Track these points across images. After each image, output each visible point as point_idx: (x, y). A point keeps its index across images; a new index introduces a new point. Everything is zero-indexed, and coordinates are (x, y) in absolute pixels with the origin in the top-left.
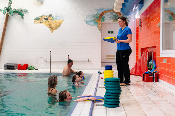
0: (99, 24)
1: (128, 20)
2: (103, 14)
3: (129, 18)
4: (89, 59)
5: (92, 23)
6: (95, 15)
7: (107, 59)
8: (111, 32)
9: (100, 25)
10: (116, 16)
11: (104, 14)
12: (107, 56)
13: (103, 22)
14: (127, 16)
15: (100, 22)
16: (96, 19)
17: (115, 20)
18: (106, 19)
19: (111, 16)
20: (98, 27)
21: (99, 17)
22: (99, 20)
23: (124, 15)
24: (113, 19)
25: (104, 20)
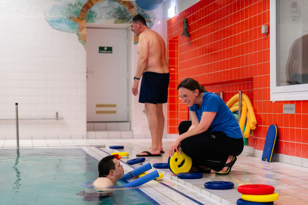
0: (81, 29)
1: (150, 22)
2: (90, 5)
3: (151, 16)
4: (57, 114)
5: (64, 26)
6: (70, 5)
7: (98, 112)
8: (106, 49)
9: (84, 31)
10: (122, 10)
11: (92, 5)
12: (98, 106)
13: (90, 24)
14: (147, 12)
15: (84, 23)
16: (75, 16)
17: (119, 19)
18: (98, 16)
19: (109, 9)
20: (78, 35)
21: (82, 11)
22: (80, 18)
23: (141, 9)
24: (114, 16)
25: (94, 19)
